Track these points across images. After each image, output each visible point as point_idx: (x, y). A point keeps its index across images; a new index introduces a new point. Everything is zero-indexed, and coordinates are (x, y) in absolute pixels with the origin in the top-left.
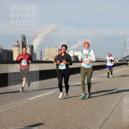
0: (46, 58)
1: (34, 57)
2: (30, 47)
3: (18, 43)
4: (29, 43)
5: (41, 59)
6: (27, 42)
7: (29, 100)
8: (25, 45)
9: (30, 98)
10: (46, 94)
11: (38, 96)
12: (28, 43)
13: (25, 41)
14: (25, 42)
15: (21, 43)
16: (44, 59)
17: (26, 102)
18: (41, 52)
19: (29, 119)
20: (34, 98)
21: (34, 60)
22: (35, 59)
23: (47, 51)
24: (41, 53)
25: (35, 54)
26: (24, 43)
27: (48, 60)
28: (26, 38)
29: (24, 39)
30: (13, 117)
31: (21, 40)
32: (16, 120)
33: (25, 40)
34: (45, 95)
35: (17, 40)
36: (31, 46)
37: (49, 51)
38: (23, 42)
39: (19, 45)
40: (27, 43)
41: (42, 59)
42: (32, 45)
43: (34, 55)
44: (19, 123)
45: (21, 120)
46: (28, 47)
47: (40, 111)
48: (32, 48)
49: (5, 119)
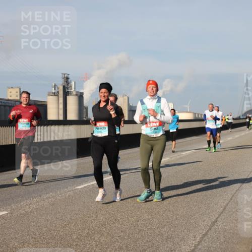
2: (76, 95)
3: (56, 88)
4: (75, 88)
6: (71, 87)
7: (75, 189)
8: (68, 91)
9: (78, 186)
12: (73, 89)
13: (68, 85)
15: (61, 88)
17: (71, 193)
19: (76, 223)
20: (85, 185)
21: (85, 119)
25: (87, 108)
26: (67, 88)
28: (69, 80)
29: (67, 82)
30: (48, 220)
31: (61, 84)
32: (54, 225)
33: (69, 83)
35: (55, 84)
38: (64, 87)
39: (58, 92)
40: (71, 89)
42: (80, 93)
43: (85, 110)
44: (59, 231)
45: (62, 226)
46: (73, 95)
47: (95, 209)
48: (80, 97)
49: (35, 224)
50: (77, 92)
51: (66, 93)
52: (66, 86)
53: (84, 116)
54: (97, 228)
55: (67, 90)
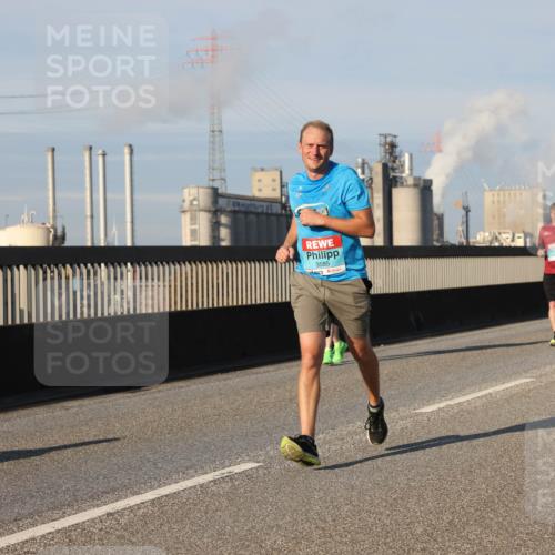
0: (487, 234)
1: (436, 233)
2: (415, 186)
3: (367, 171)
4: (411, 169)
5: (467, 238)
6: (402, 166)
7: (417, 415)
8: (395, 178)
9: (424, 405)
10: (490, 390)
11: (457, 401)
12: (407, 172)
13: (394, 162)
14: (395, 166)
15: (378, 169)
16: (481, 238)
17: (408, 423)
18: (467, 210)
19: (420, 496)
20: (442, 405)
21: (436, 244)
22: (438, 241)
23: (493, 202)
24: (463, 212)
25: (441, 218)
26: (393, 169)
27: (497, 244)
28: (398, 150)
29: (391, 154)
30: (353, 488)
31: (378, 158)
32: (368, 498)
33: (396, 158)
34: (490, 394)
35: (363, 160)
36: (422, 184)
37: (499, 201)
38: (385, 166)
39: (371, 179)
40: (403, 172)
41: (471, 240)
42: (425, 180)
43: (436, 222)
44: (381, 514)
45: (387, 501)
46: (407, 186)
47: (467, 464)
48: (425, 189)
49: (322, 494)
50: (417, 179)
51: (390, 183)
52: (390, 165)
53: (435, 237)
54: (472, 510)
55: (392, 174)
